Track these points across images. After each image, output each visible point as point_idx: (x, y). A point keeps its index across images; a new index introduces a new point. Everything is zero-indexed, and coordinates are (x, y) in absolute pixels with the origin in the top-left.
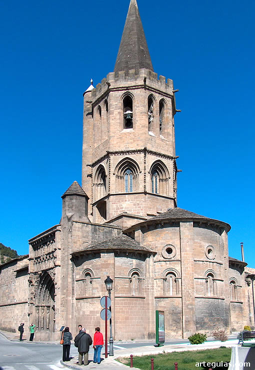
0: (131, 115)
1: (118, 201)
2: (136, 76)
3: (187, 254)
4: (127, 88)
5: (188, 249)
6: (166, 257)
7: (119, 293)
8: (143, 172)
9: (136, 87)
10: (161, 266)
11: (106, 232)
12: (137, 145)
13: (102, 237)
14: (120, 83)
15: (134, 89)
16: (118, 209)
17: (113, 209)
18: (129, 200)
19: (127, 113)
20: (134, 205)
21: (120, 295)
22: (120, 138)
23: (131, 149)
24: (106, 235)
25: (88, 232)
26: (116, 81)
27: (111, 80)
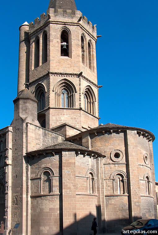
0: (67, 46)
1: (57, 114)
2: (72, 15)
3: (133, 158)
4: (65, 23)
5: (134, 154)
6: (115, 161)
7: (79, 191)
8: (78, 92)
9: (73, 24)
10: (111, 168)
11: (53, 138)
12: (74, 70)
13: (50, 141)
14: (59, 18)
15: (70, 25)
16: (57, 121)
17: (53, 120)
18: (67, 115)
19: (63, 44)
20: (72, 118)
21: (80, 193)
22: (59, 62)
23: (68, 72)
24: (53, 140)
25: (39, 135)
26: (55, 16)
27: (52, 14)
